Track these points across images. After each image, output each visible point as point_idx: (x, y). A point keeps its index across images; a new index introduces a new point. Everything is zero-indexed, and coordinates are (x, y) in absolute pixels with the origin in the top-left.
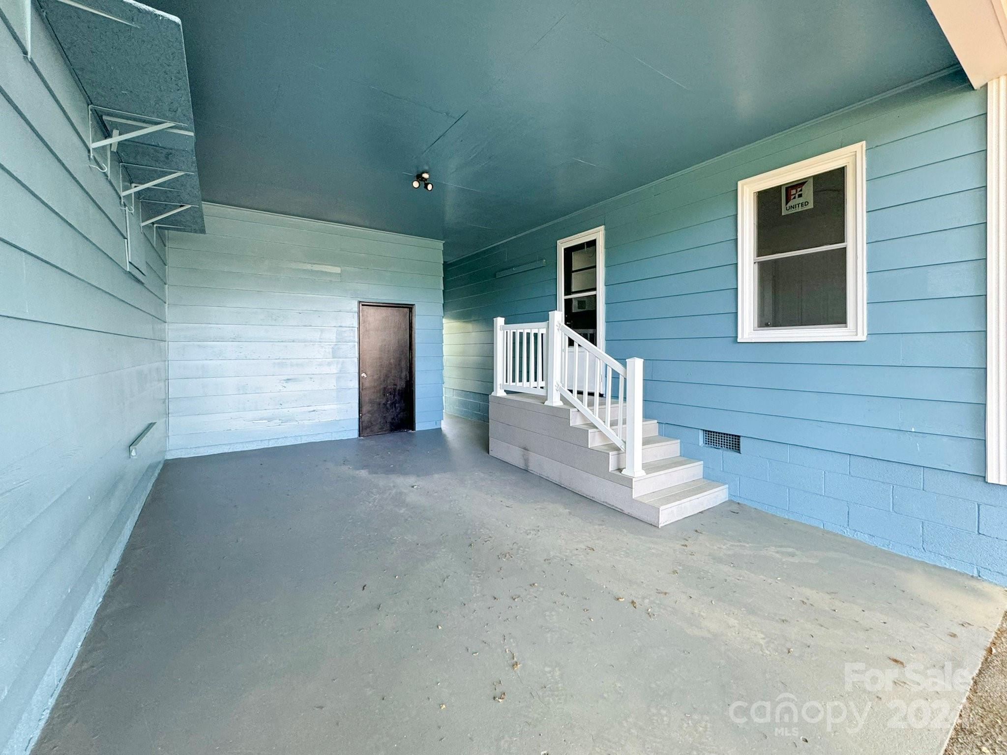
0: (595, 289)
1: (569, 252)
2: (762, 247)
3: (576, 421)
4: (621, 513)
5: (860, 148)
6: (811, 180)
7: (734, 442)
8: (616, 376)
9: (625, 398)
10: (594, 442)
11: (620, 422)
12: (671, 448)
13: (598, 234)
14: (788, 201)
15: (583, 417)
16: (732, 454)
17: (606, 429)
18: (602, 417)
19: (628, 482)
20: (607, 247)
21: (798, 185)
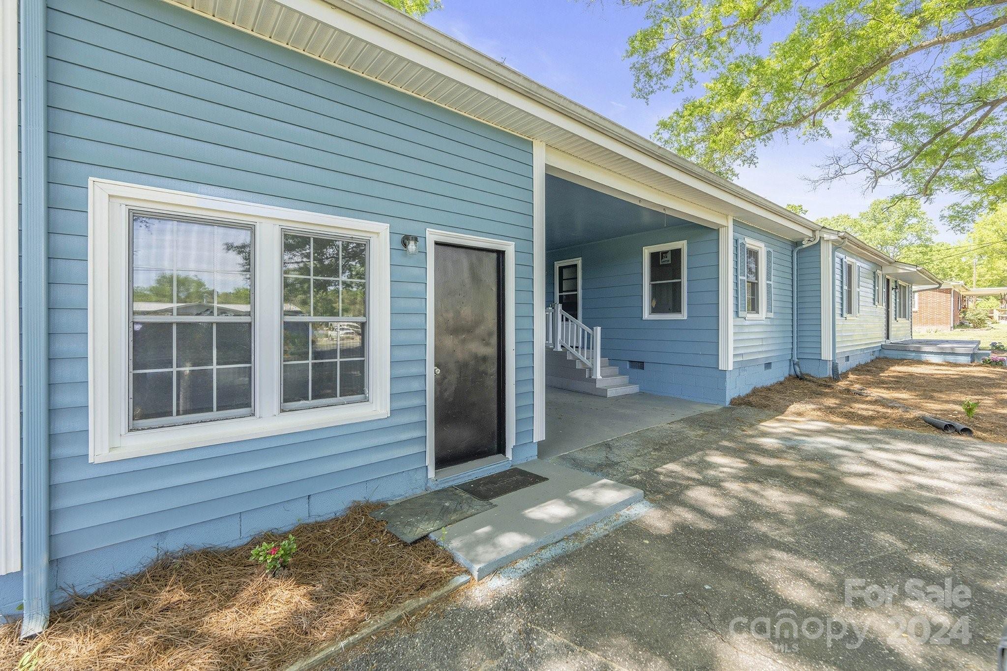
0: (576, 291)
1: (561, 269)
2: (653, 278)
3: (569, 357)
4: (592, 394)
5: (685, 242)
6: (670, 252)
7: (640, 365)
8: (589, 334)
9: (593, 348)
10: (579, 366)
11: (591, 358)
12: (616, 369)
13: (579, 261)
14: (662, 258)
15: (573, 355)
16: (642, 371)
17: (584, 359)
18: (583, 354)
19: (595, 381)
20: (583, 269)
21: (666, 252)
